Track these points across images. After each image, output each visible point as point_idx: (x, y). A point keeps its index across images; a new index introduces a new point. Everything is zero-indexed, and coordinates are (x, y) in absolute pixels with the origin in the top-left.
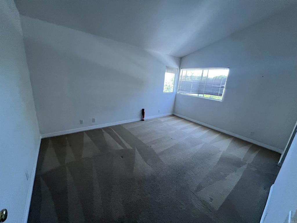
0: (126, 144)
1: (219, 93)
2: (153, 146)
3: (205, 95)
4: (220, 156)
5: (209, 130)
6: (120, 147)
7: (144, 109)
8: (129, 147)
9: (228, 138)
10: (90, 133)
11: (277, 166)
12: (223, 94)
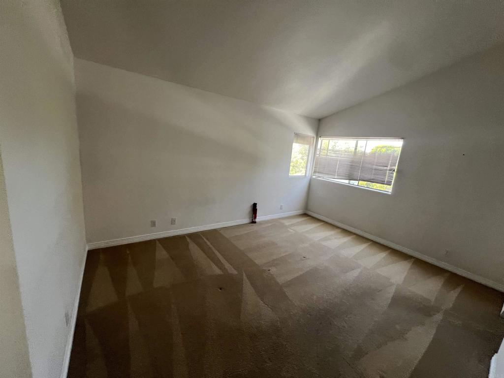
0: (227, 266)
1: (386, 180)
2: (273, 270)
3: (360, 182)
4: (392, 294)
5: (369, 243)
6: (217, 271)
7: (256, 204)
8: (232, 271)
9: (405, 260)
10: (166, 242)
11: (499, 316)
12: (393, 183)
